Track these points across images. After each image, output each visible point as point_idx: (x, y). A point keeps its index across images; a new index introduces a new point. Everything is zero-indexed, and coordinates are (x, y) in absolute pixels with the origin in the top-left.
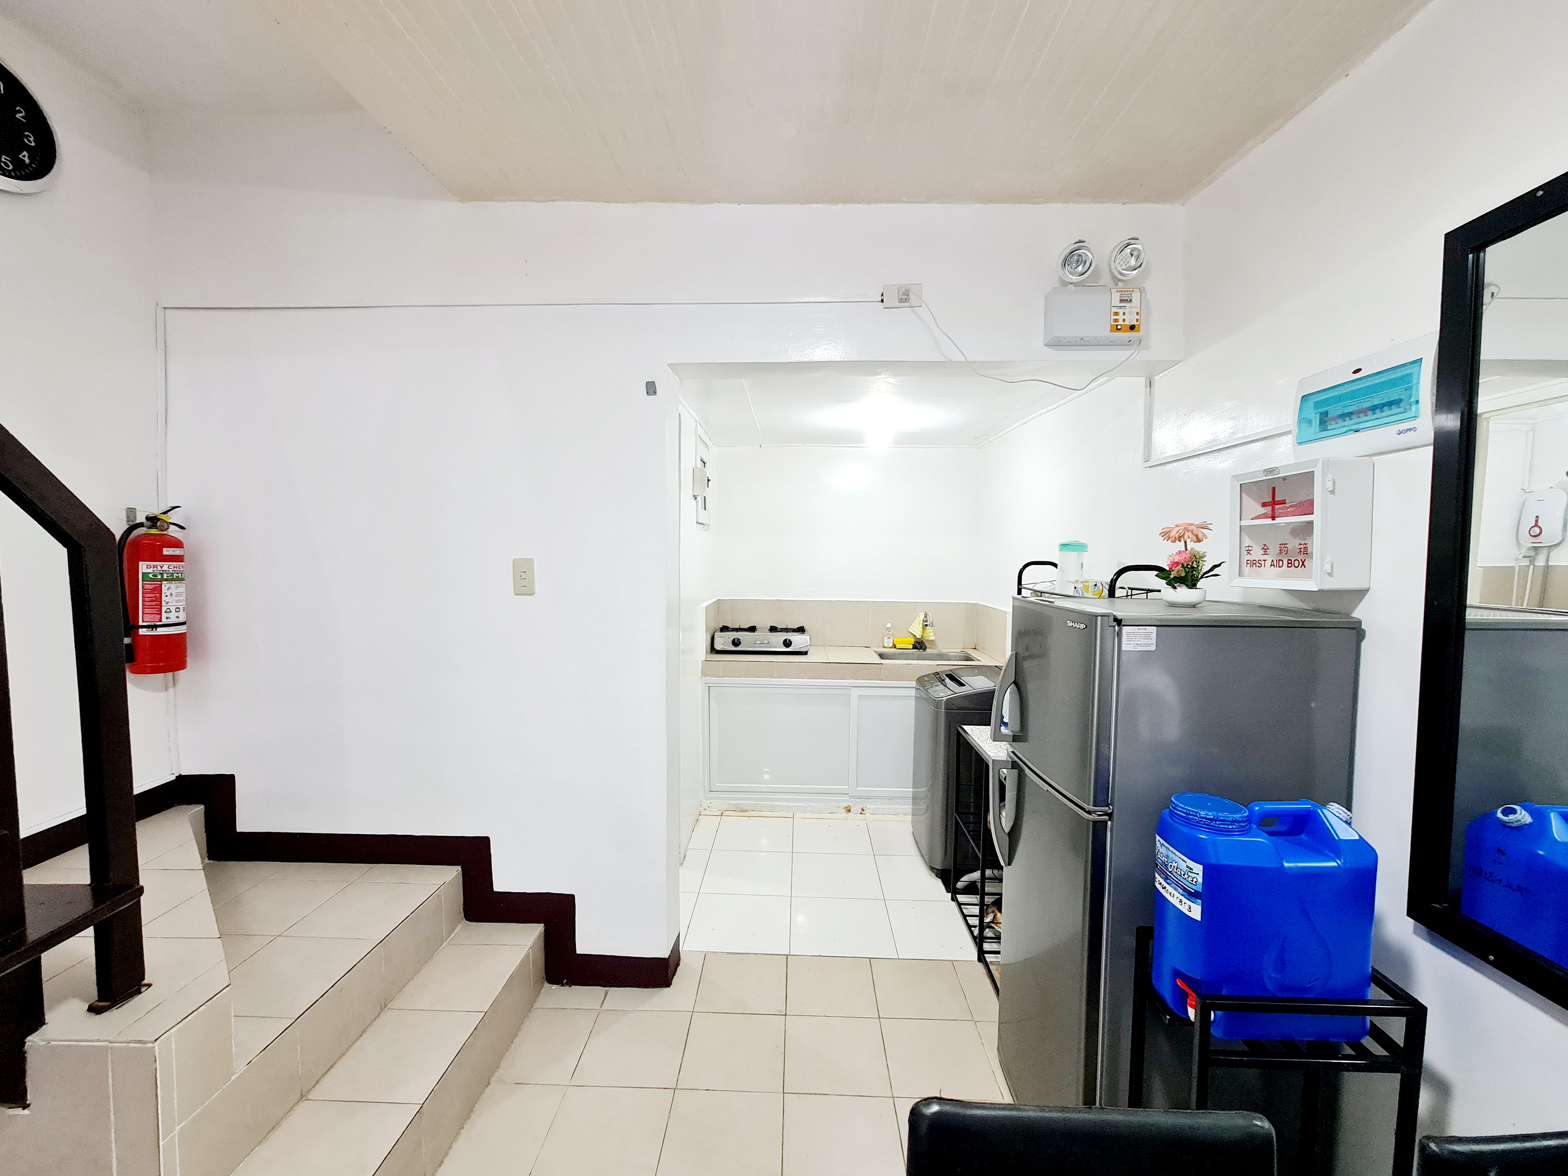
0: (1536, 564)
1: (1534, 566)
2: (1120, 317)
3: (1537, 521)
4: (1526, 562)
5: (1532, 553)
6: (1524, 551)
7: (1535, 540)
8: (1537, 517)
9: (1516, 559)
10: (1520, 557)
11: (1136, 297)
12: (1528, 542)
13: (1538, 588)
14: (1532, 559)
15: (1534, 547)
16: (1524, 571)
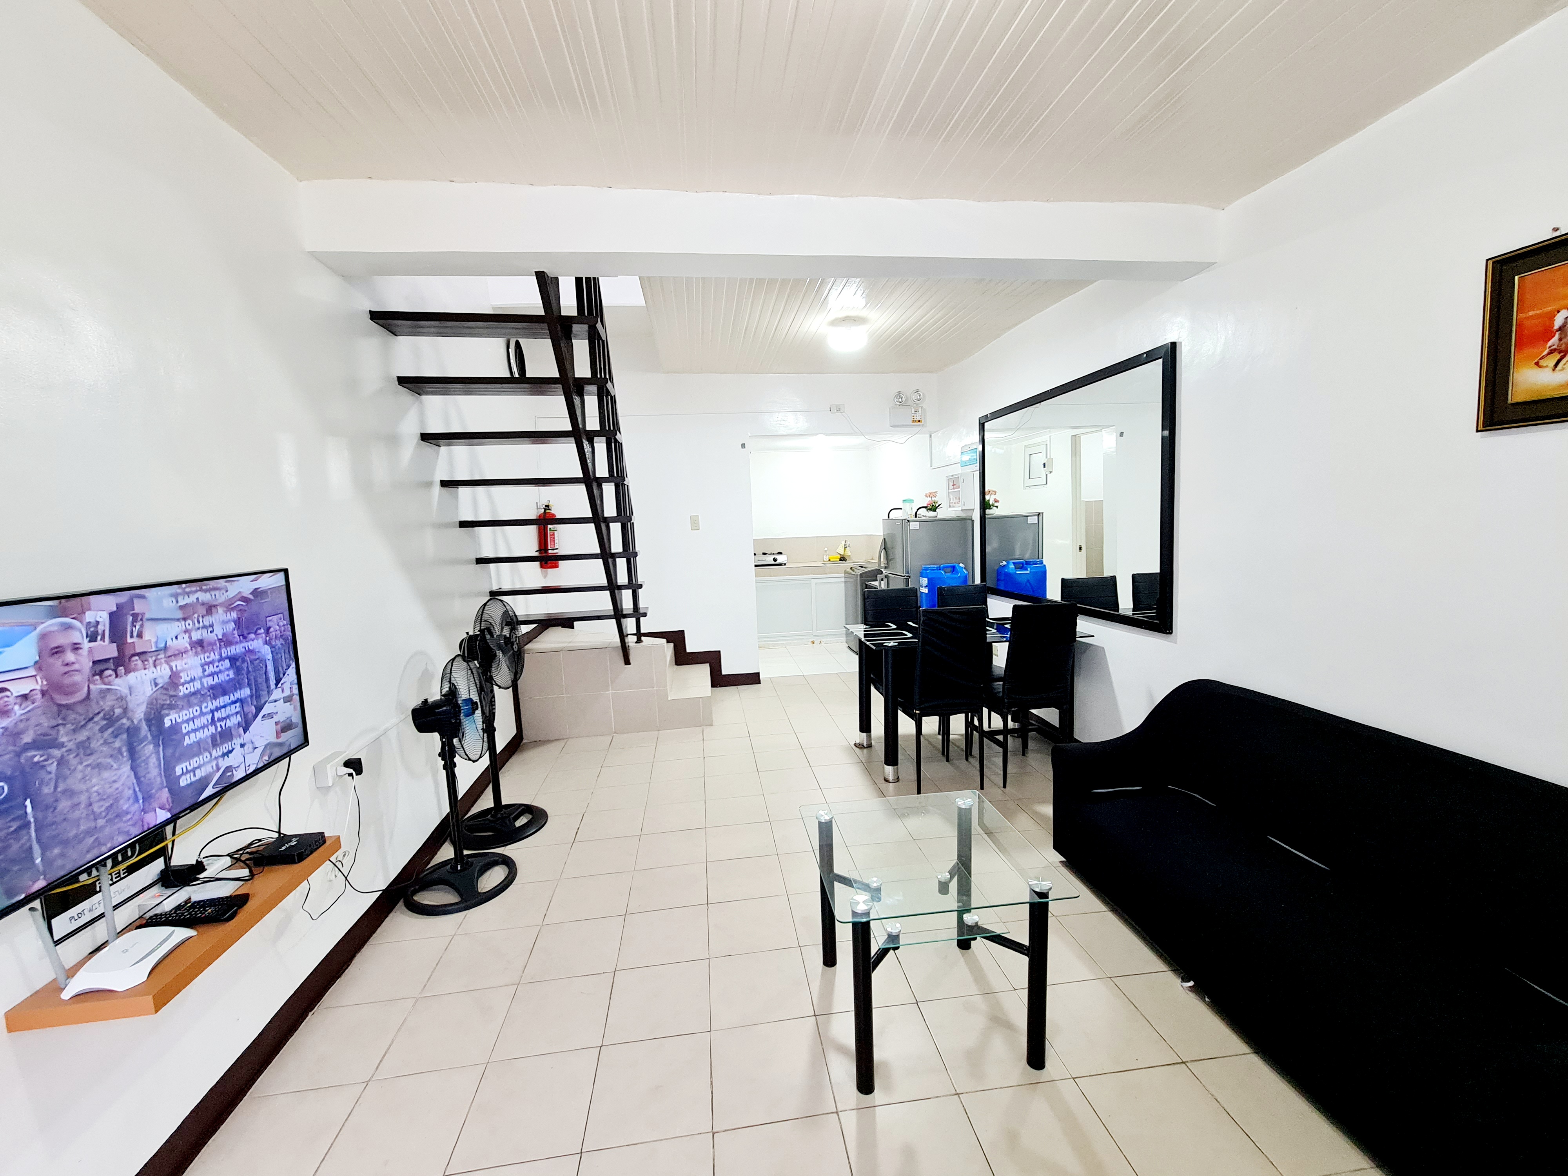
2: (915, 417)
11: (920, 410)
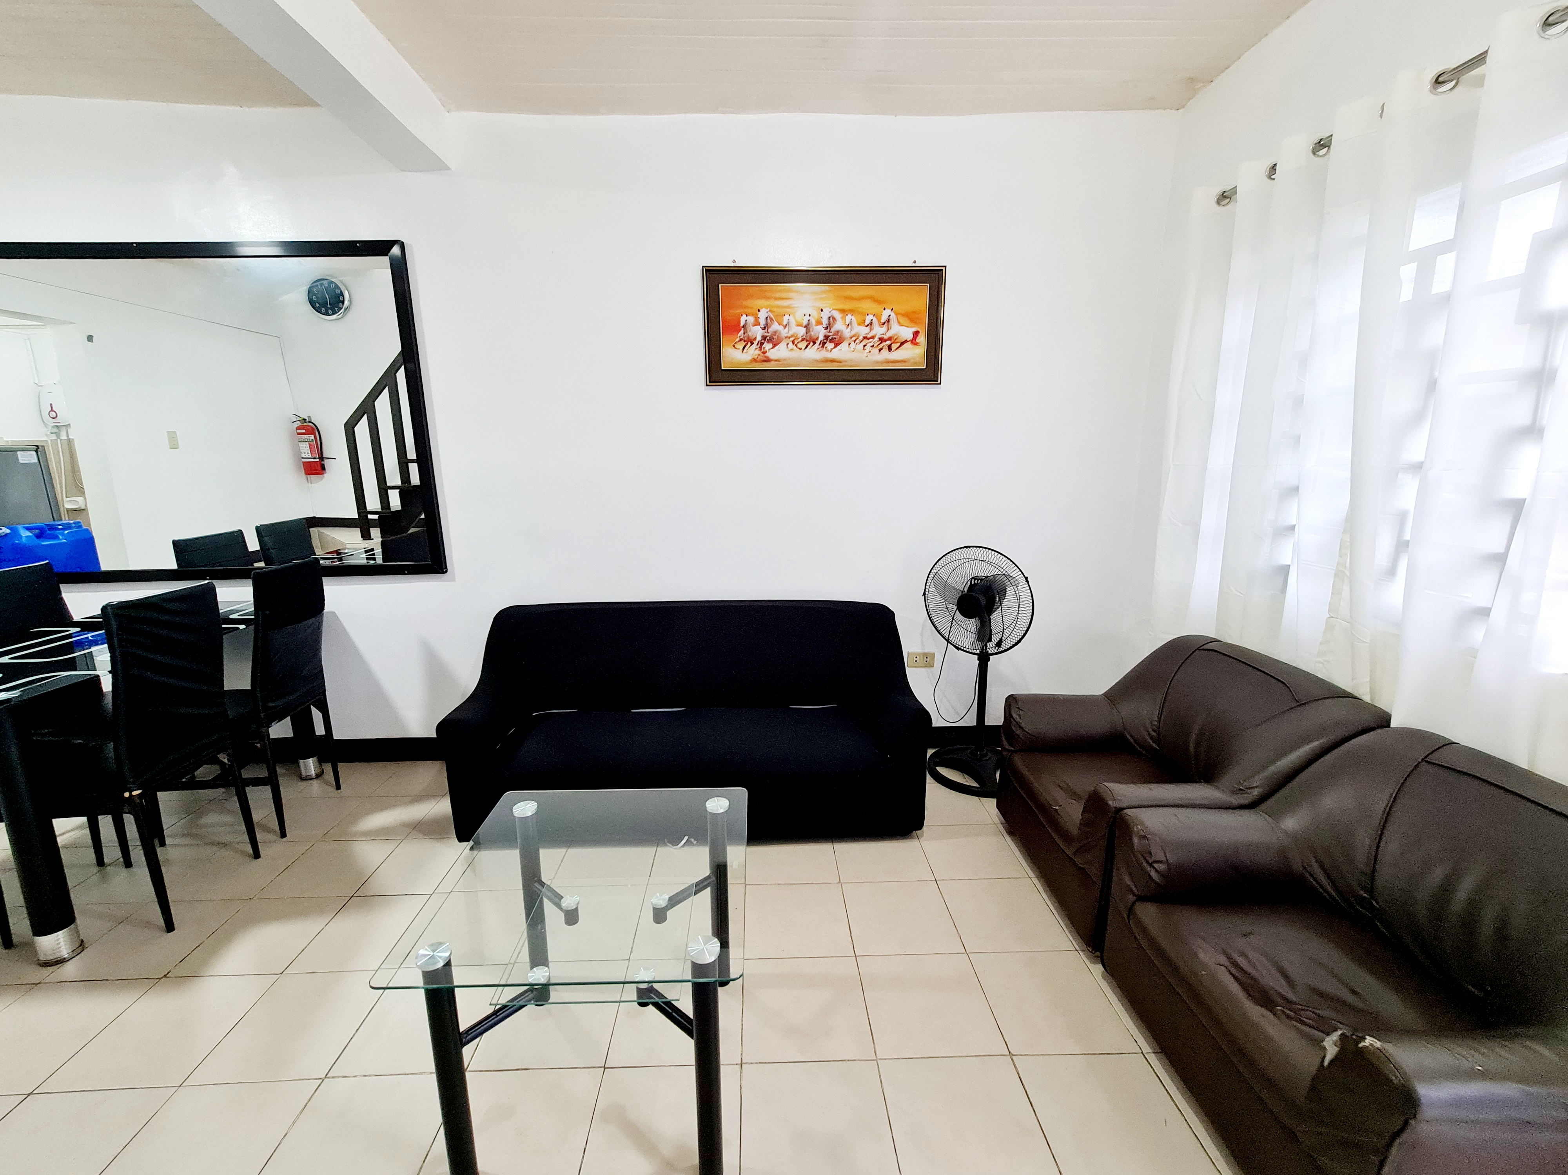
0: (61, 438)
1: (61, 440)
3: (52, 407)
4: (54, 437)
5: (56, 430)
6: (50, 429)
7: (54, 420)
8: (51, 404)
9: (47, 435)
10: (49, 433)
12: (51, 423)
13: (67, 455)
14: (58, 435)
15: (56, 426)
16: (54, 442)
